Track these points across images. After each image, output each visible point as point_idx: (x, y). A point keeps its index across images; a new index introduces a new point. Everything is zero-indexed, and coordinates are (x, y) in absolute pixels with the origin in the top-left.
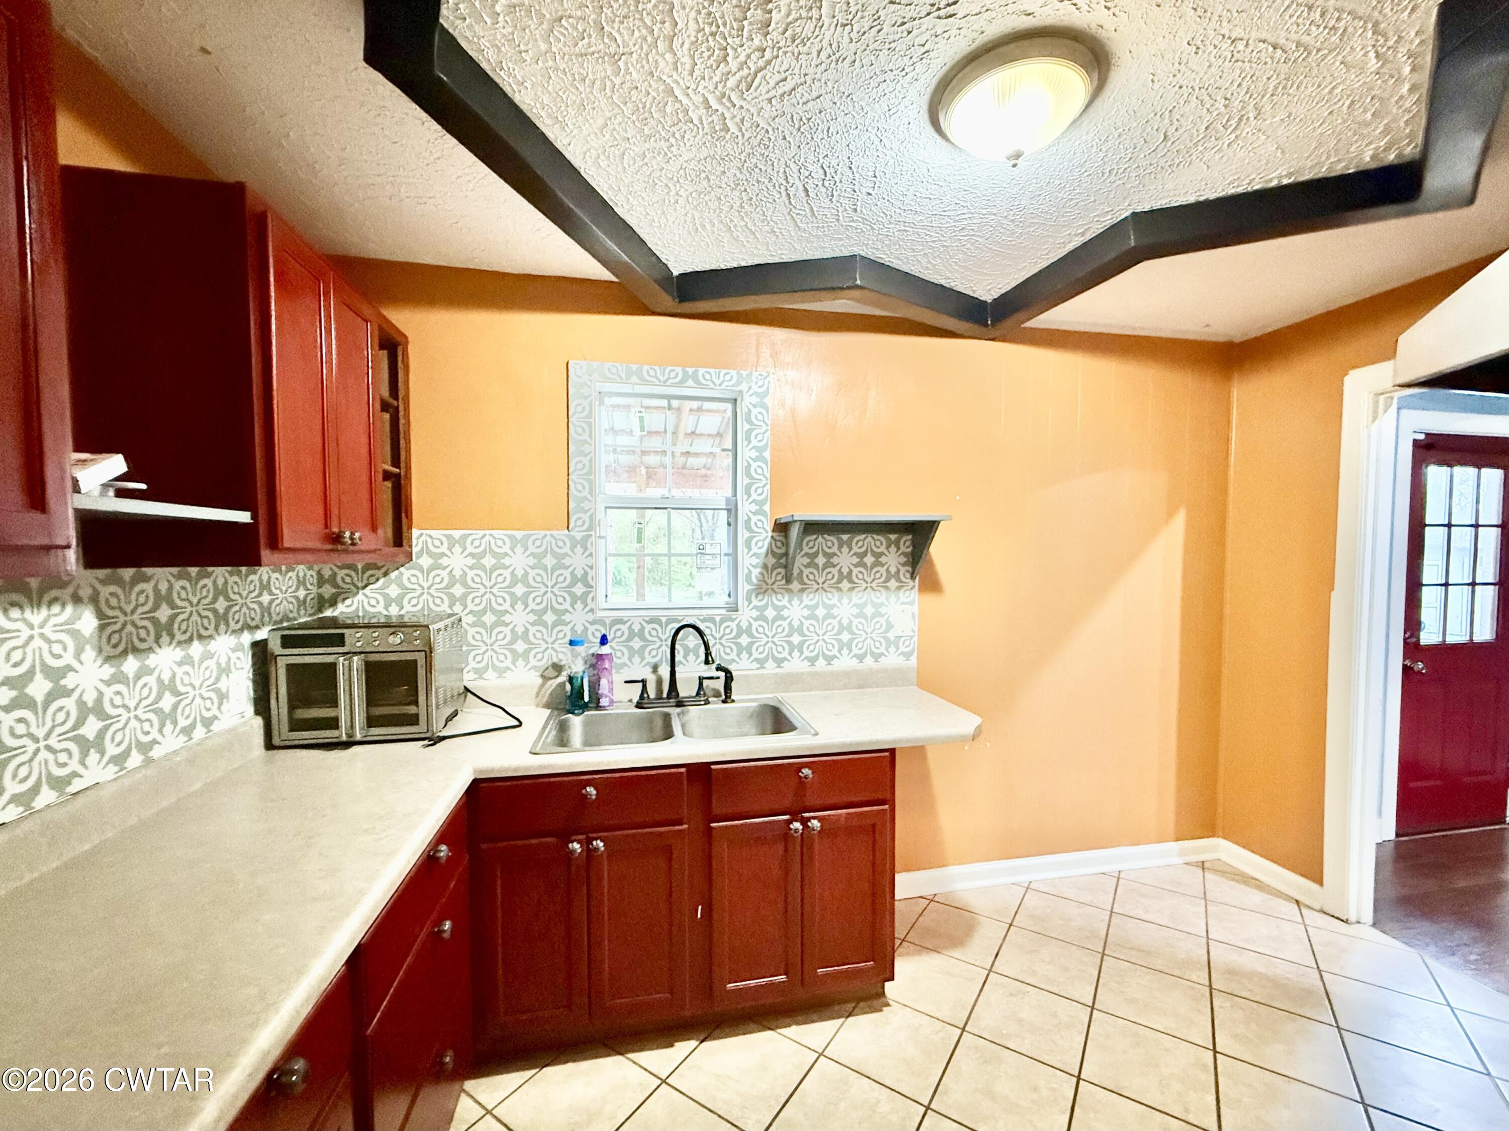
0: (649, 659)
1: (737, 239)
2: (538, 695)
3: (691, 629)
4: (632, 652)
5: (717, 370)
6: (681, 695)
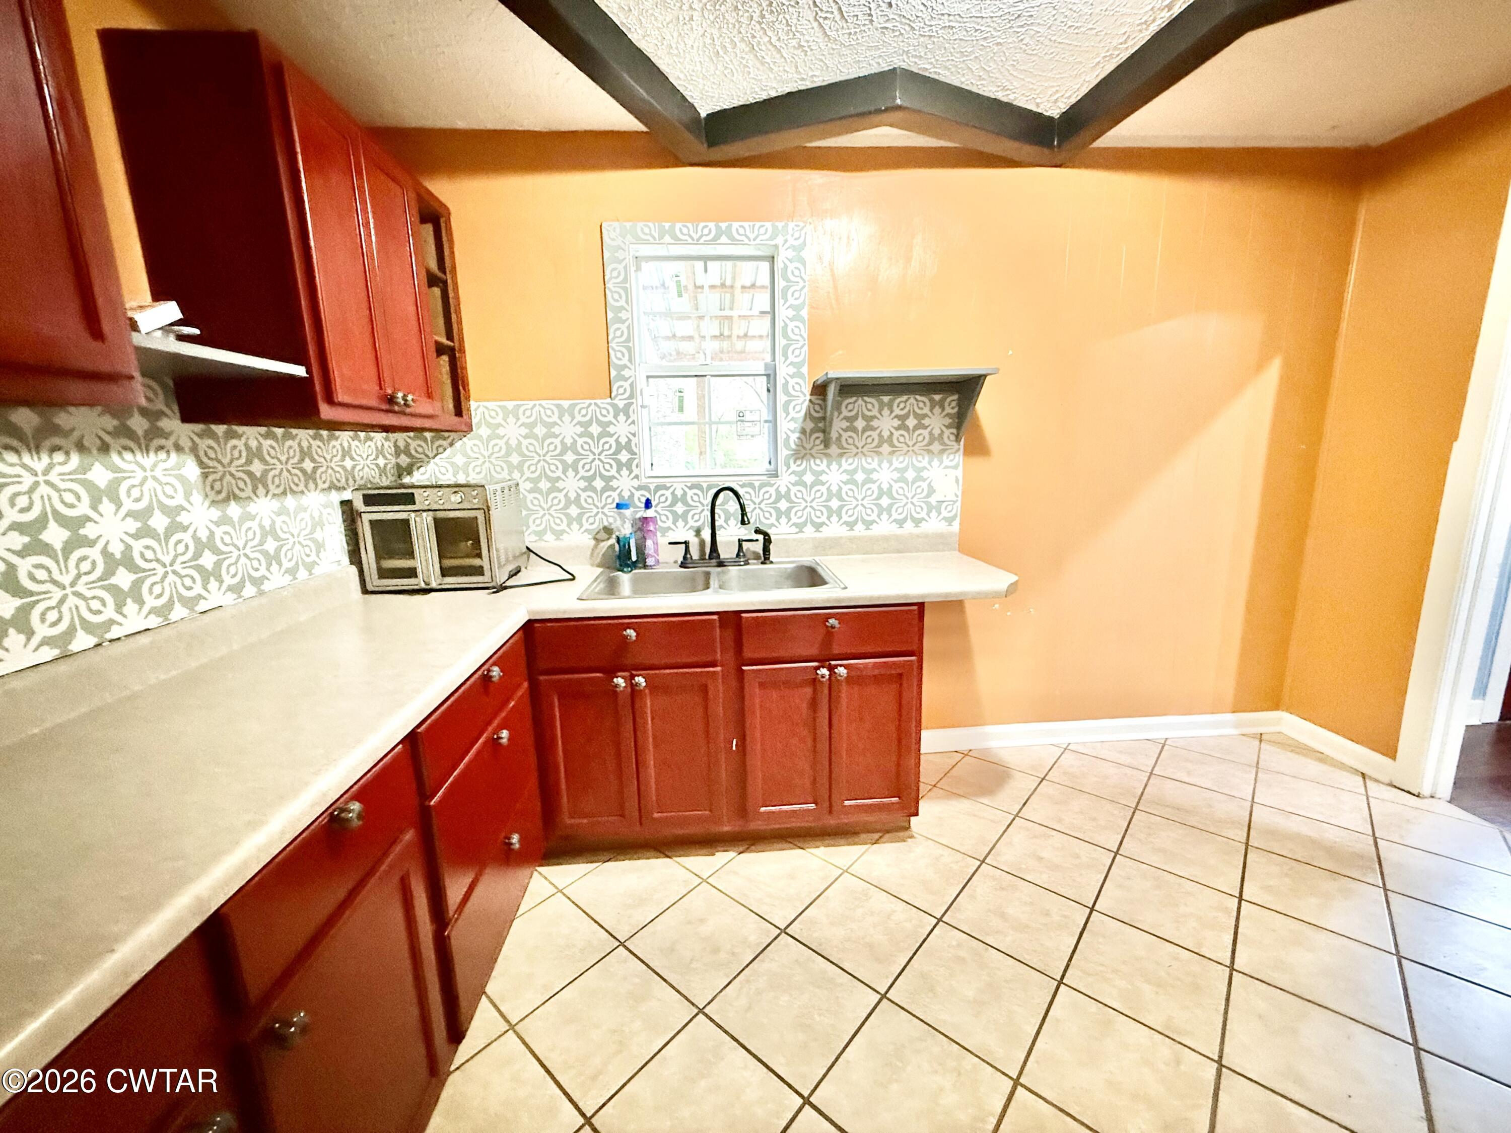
0: (691, 523)
2: (592, 554)
3: (731, 494)
4: (676, 517)
5: (751, 224)
6: (722, 557)
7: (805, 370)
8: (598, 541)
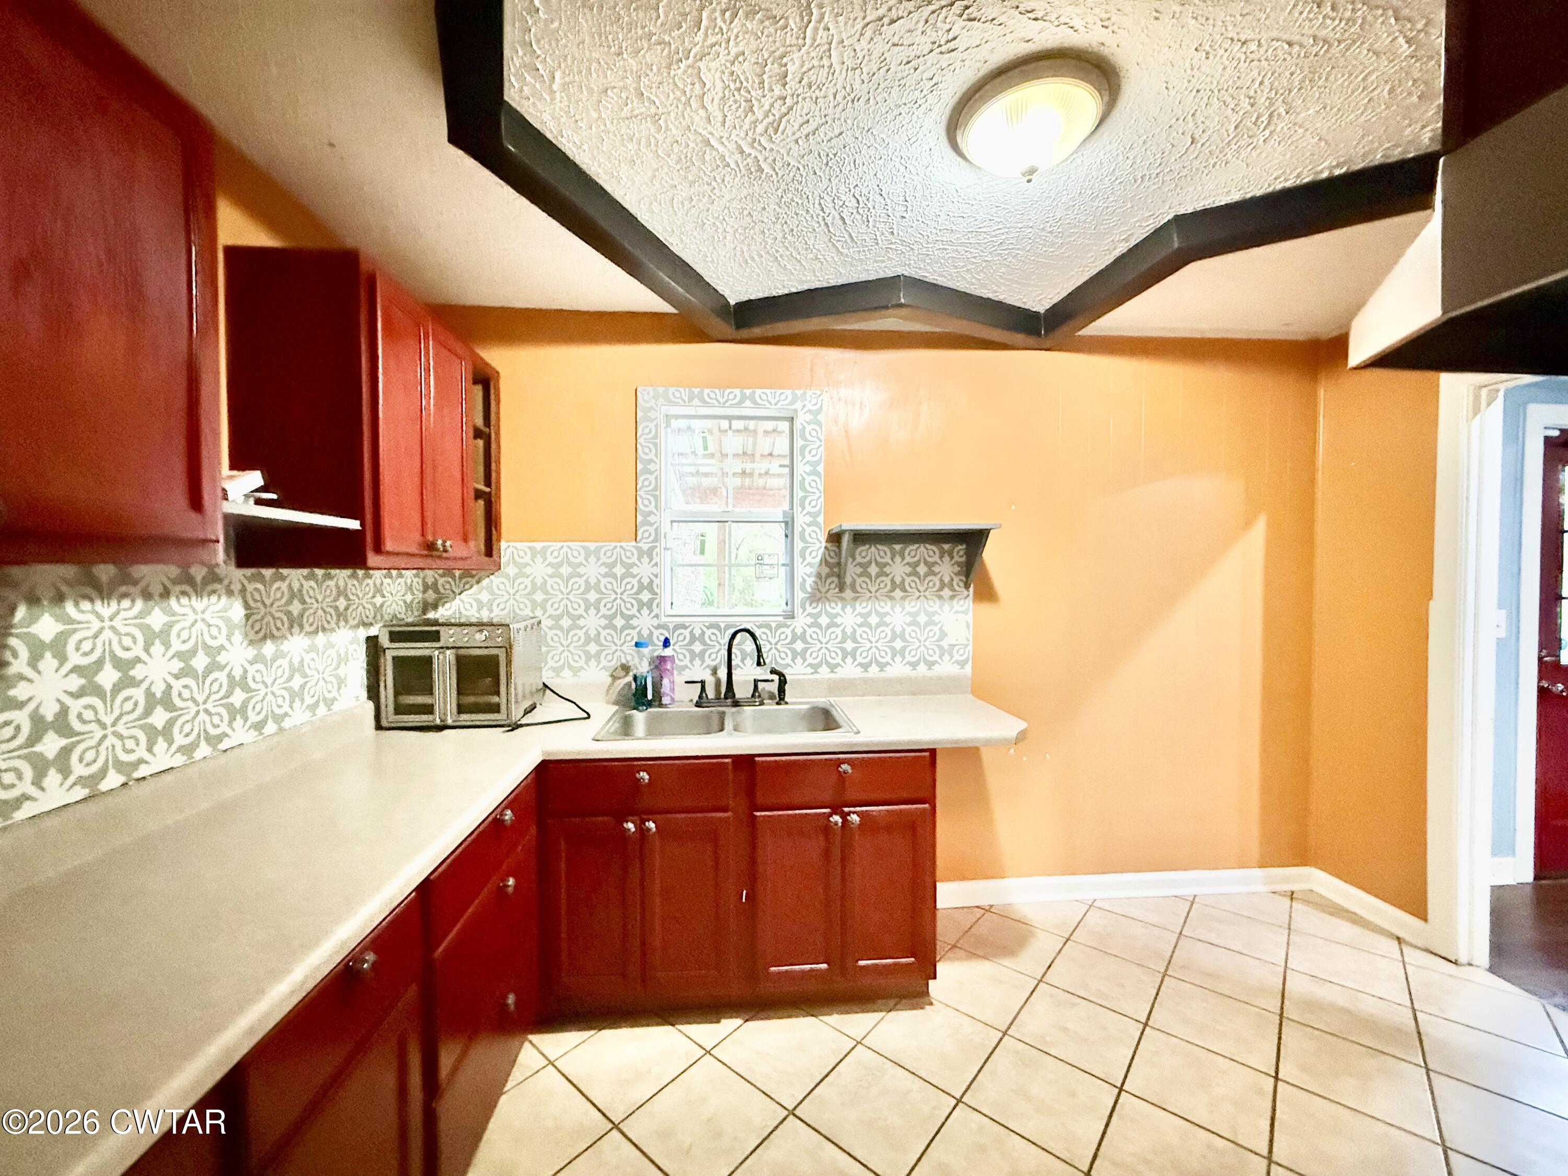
0: (708, 662)
1: (785, 268)
2: (608, 691)
3: (748, 635)
4: (693, 655)
5: (773, 391)
6: (737, 696)
7: (820, 519)
8: (614, 678)
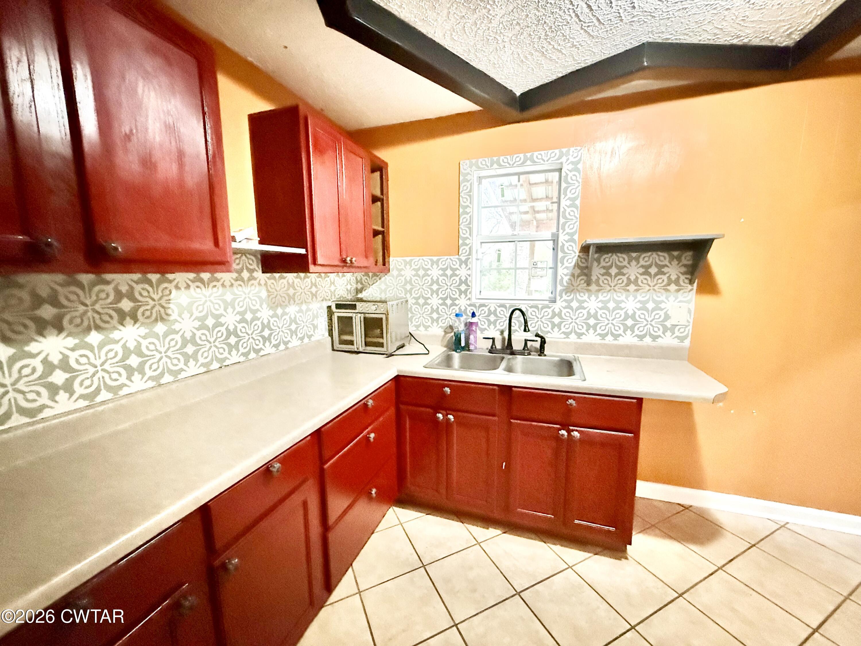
0: (498, 327)
2: (442, 340)
3: (519, 312)
4: (490, 323)
5: (546, 152)
6: (514, 348)
7: (576, 237)
8: (446, 333)
